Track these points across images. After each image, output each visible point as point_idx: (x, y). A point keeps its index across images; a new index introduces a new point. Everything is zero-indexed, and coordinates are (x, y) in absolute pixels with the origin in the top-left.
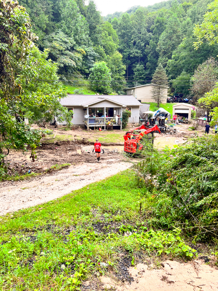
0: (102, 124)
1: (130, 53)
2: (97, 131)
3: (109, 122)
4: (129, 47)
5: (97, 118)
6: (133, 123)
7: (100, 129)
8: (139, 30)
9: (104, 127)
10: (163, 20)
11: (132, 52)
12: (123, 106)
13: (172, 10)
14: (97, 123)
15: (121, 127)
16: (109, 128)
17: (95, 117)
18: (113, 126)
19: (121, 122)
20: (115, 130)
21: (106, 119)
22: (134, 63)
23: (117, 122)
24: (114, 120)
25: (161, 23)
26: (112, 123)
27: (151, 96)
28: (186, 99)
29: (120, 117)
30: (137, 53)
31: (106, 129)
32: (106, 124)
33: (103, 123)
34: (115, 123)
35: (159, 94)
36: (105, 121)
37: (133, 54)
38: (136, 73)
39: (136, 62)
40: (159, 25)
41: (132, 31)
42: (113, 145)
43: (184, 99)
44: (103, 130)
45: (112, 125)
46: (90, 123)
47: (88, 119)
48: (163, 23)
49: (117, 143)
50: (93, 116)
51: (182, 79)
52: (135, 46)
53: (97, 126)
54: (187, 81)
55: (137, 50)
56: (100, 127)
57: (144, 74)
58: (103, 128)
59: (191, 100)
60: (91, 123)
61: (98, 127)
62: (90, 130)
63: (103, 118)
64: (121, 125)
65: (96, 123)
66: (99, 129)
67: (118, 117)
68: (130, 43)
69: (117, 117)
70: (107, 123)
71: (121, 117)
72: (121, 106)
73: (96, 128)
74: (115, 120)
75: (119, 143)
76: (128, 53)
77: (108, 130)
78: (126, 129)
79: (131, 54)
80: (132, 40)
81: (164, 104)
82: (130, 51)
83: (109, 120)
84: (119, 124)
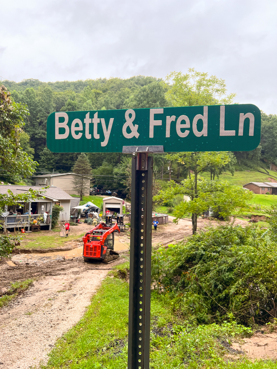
0: (26, 224)
1: (34, 133)
2: (19, 233)
3: (35, 221)
4: (34, 126)
5: (19, 216)
6: (62, 221)
7: (23, 231)
8: (46, 109)
9: (28, 227)
10: (75, 104)
11: (37, 132)
12: (54, 200)
13: (84, 96)
14: (18, 223)
15: (50, 227)
16: (34, 229)
17: (16, 215)
18: (41, 226)
19: (51, 220)
20: (42, 231)
21: (31, 217)
22: (40, 145)
23: (46, 220)
24: (41, 218)
25: (73, 106)
26: (39, 223)
27: (73, 187)
28: (109, 192)
29: (49, 214)
30: (44, 134)
31: (30, 230)
32: (30, 224)
33: (27, 222)
34: (43, 222)
35: (82, 185)
36: (29, 219)
37: (39, 135)
38: (42, 157)
39: (43, 145)
40: (71, 108)
41: (38, 109)
42: (52, 251)
43: (107, 192)
44: (27, 232)
45: (39, 225)
46: (8, 224)
47: (7, 218)
48: (76, 107)
49: (58, 248)
50: (13, 213)
51: (104, 170)
52: (41, 126)
53: (18, 226)
54: (110, 172)
55: (44, 131)
56: (22, 228)
57: (53, 160)
58: (26, 229)
59: (114, 192)
60: (10, 224)
61: (20, 228)
62: (9, 232)
63: (27, 215)
64: (50, 224)
65: (16, 223)
66: (20, 231)
67: (47, 214)
68: (35, 122)
69: (45, 215)
70: (32, 223)
71: (51, 214)
72: (52, 200)
73: (17, 229)
74: (43, 218)
75: (60, 248)
76: (32, 133)
77: (34, 231)
78: (56, 229)
79: (36, 134)
80: (38, 119)
81: (87, 197)
82: (34, 131)
83: (35, 217)
84: (48, 222)
